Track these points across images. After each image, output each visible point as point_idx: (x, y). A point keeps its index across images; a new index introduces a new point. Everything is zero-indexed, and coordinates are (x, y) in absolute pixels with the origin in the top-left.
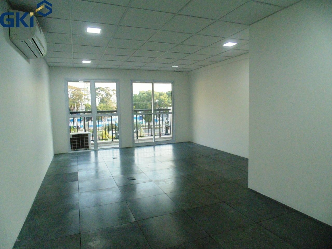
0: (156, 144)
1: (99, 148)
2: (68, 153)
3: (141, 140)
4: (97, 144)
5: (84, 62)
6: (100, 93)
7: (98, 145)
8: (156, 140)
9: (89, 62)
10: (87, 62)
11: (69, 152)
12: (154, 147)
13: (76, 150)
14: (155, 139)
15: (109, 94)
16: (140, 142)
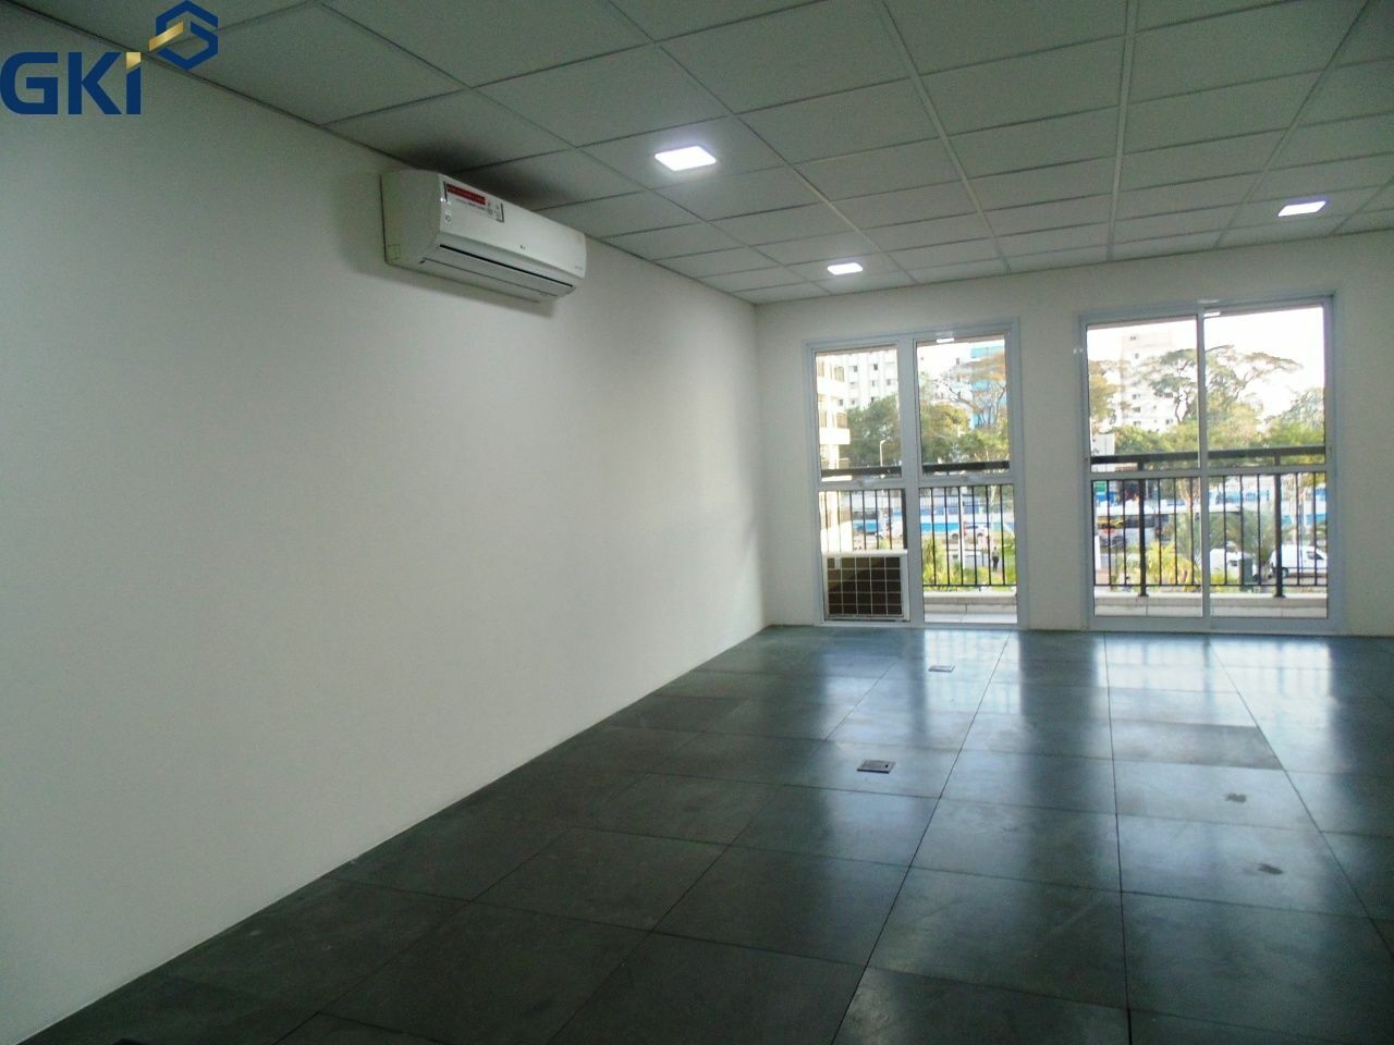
0: (1213, 628)
1: (929, 618)
2: (811, 627)
3: (1162, 602)
4: (924, 601)
5: (837, 270)
6: (1183, 374)
7: (927, 607)
8: (1217, 611)
9: (854, 268)
10: (845, 269)
11: (817, 624)
12: (1206, 646)
13: (854, 617)
14: (1213, 603)
15: (1233, 376)
16: (1153, 611)
